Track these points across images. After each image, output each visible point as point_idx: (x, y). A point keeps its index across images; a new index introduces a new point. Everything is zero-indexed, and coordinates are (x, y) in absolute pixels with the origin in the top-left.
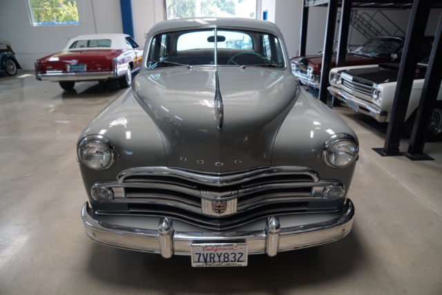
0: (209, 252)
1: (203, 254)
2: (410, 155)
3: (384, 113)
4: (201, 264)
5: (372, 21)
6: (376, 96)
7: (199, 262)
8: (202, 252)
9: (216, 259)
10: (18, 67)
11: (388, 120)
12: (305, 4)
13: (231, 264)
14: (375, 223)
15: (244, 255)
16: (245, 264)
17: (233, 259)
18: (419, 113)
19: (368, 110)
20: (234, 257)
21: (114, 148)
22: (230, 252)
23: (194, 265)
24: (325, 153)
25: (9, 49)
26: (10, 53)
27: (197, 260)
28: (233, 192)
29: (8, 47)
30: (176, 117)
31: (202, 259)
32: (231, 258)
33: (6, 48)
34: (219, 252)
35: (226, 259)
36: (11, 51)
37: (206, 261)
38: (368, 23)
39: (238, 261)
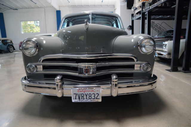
0: (81, 93)
1: (78, 94)
2: (183, 71)
3: (169, 54)
4: (77, 100)
5: (161, 27)
6: (165, 48)
7: (76, 99)
8: (77, 93)
9: (85, 97)
10: (14, 49)
11: (171, 58)
12: (132, 19)
13: (93, 101)
14: (169, 94)
15: (99, 95)
16: (100, 100)
17: (94, 98)
18: (185, 53)
19: (162, 55)
20: (94, 96)
21: (39, 46)
22: (92, 93)
23: (73, 101)
24: (139, 48)
25: (11, 42)
26: (11, 43)
27: (75, 98)
28: (94, 64)
29: (11, 41)
30: (68, 31)
31: (77, 97)
32: (93, 97)
33: (10, 42)
34: (86, 93)
35: (90, 98)
36: (12, 43)
37: (79, 99)
38: (159, 27)
39: (97, 99)
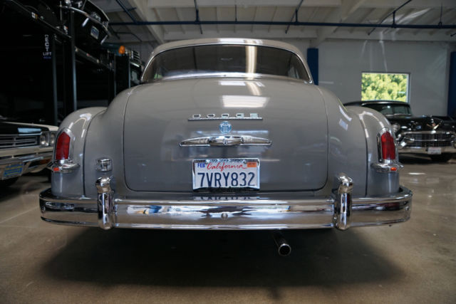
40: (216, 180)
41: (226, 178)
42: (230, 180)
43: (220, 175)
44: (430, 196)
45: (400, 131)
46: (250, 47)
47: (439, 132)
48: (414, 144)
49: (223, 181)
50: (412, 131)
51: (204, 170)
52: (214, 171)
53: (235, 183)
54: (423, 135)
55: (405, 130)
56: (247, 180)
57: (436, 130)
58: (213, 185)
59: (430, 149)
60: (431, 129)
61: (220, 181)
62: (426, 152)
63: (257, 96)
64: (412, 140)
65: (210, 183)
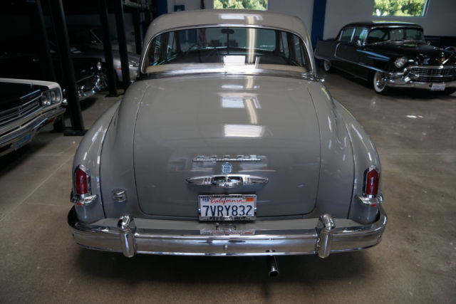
40: (219, 211)
41: (228, 210)
42: (230, 211)
43: (222, 207)
44: (425, 134)
45: (407, 65)
46: (250, 29)
47: (447, 67)
48: (419, 80)
49: (224, 212)
50: (419, 65)
51: (208, 204)
52: (217, 204)
53: (235, 213)
54: (430, 70)
55: (413, 64)
56: (246, 211)
57: (444, 65)
58: (216, 215)
59: (434, 85)
60: (440, 64)
61: (223, 212)
62: (429, 88)
63: (255, 124)
64: (417, 76)
65: (213, 214)
